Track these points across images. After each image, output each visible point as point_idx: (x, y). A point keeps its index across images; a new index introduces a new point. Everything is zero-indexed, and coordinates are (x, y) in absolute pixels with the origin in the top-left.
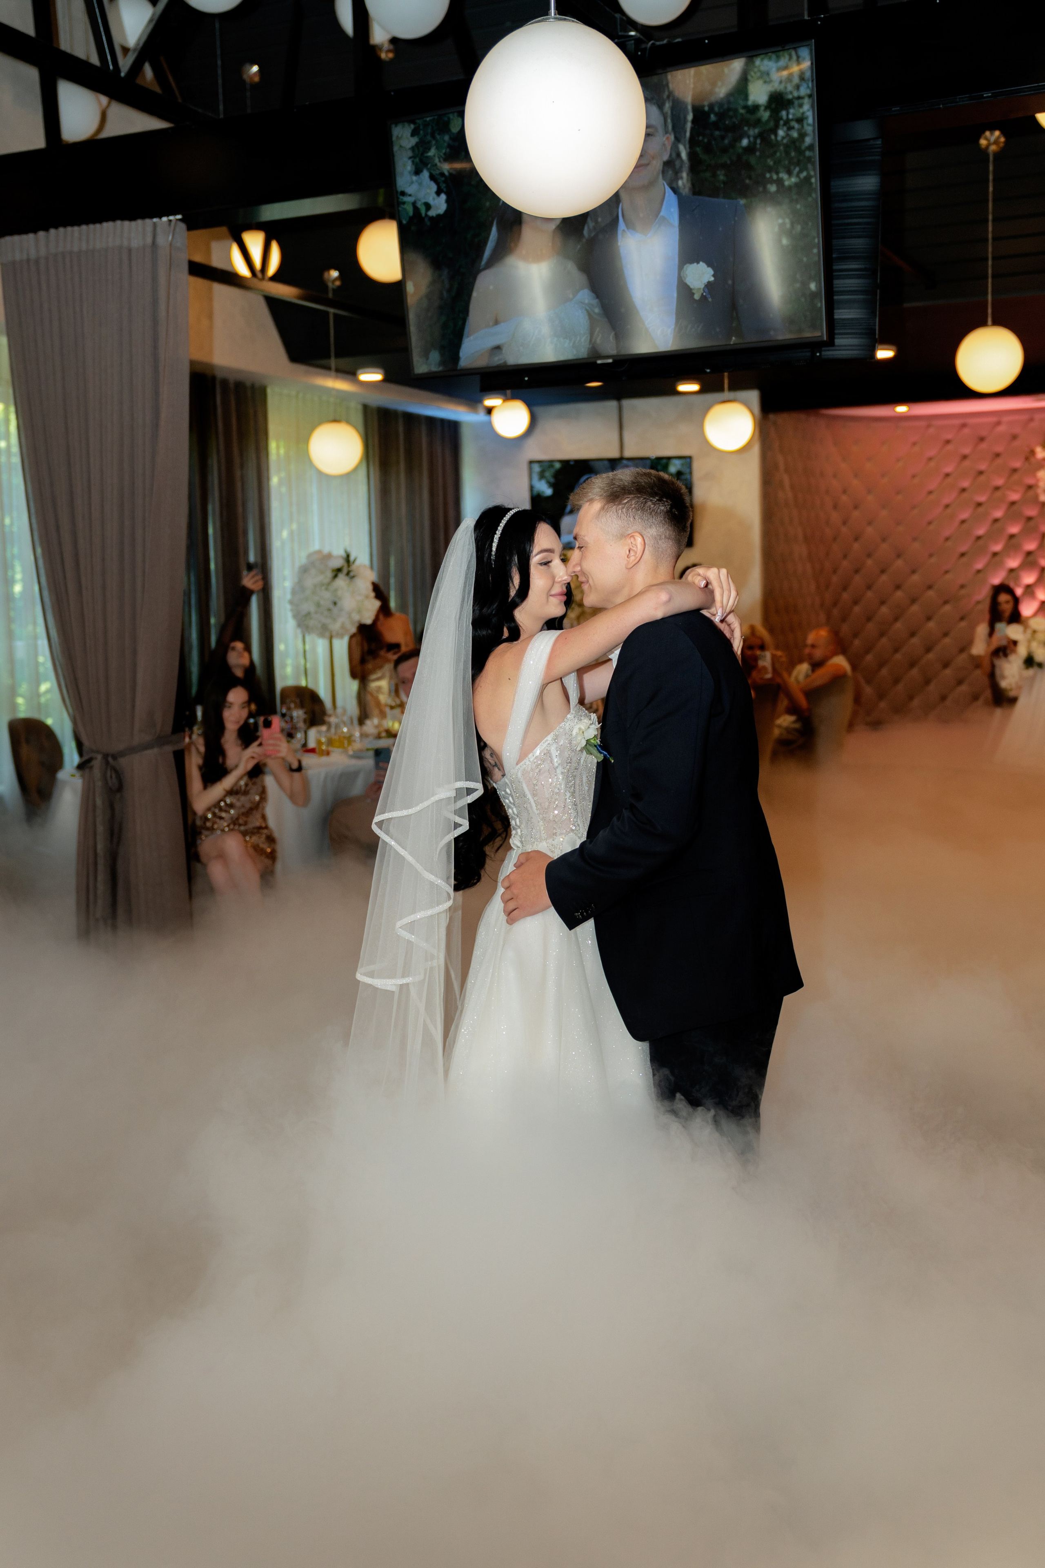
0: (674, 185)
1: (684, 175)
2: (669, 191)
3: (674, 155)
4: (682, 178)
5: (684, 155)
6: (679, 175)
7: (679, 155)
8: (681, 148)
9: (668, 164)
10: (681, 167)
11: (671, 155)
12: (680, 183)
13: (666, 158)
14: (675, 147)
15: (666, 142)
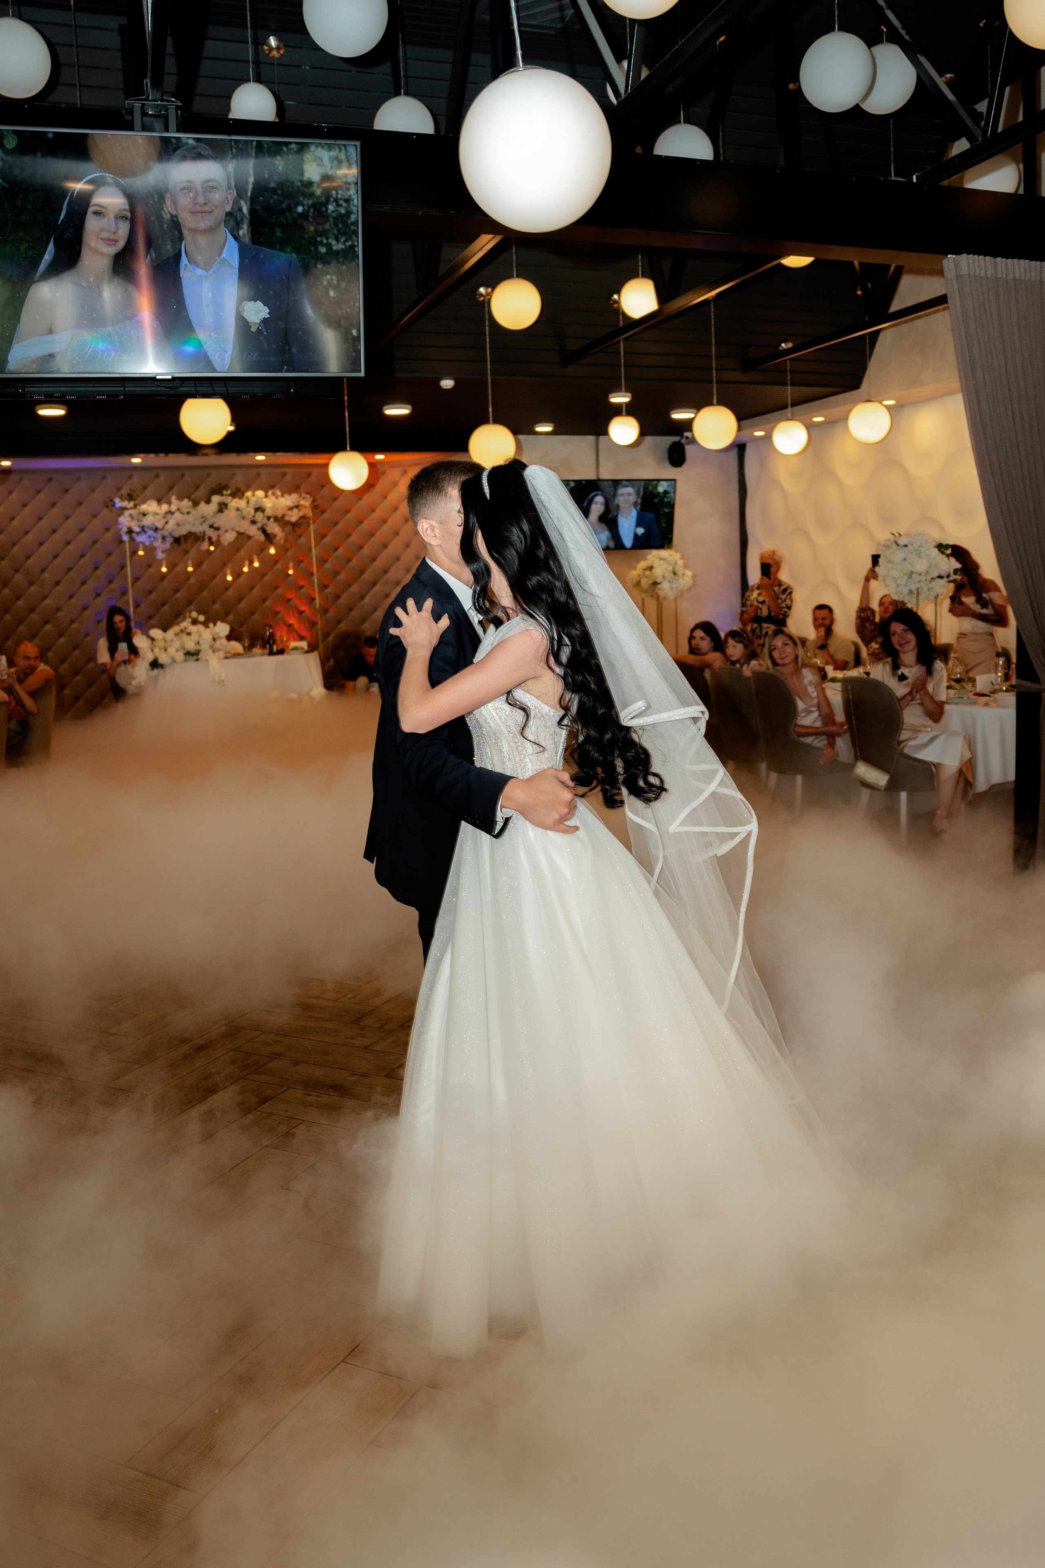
0: (236, 234)
1: (245, 226)
2: (229, 235)
3: (236, 209)
4: (243, 228)
5: (245, 210)
6: (241, 226)
7: (240, 209)
8: (243, 203)
9: (229, 214)
10: (242, 219)
11: (232, 208)
12: (241, 232)
13: (228, 209)
14: (236, 202)
15: (229, 196)
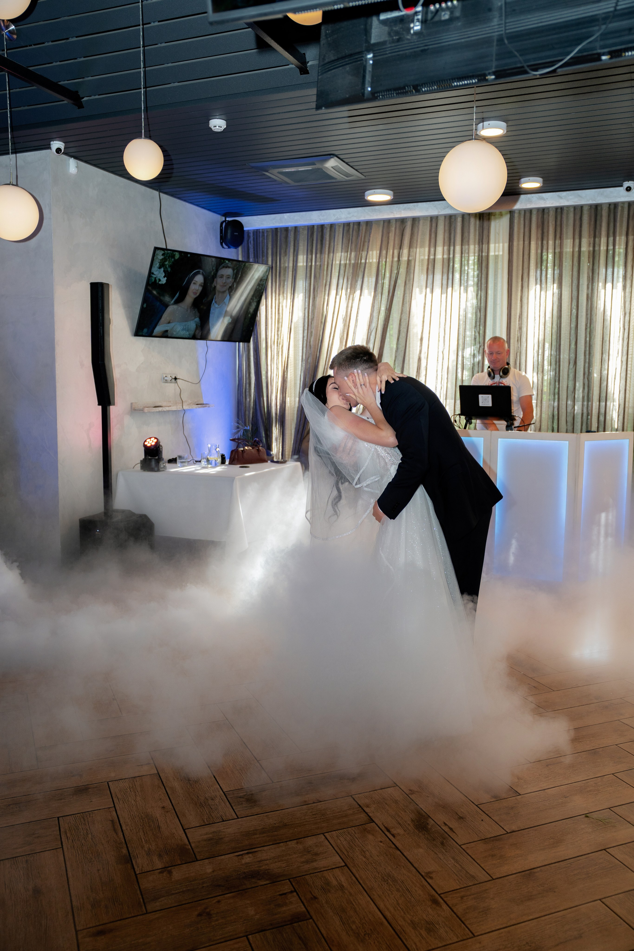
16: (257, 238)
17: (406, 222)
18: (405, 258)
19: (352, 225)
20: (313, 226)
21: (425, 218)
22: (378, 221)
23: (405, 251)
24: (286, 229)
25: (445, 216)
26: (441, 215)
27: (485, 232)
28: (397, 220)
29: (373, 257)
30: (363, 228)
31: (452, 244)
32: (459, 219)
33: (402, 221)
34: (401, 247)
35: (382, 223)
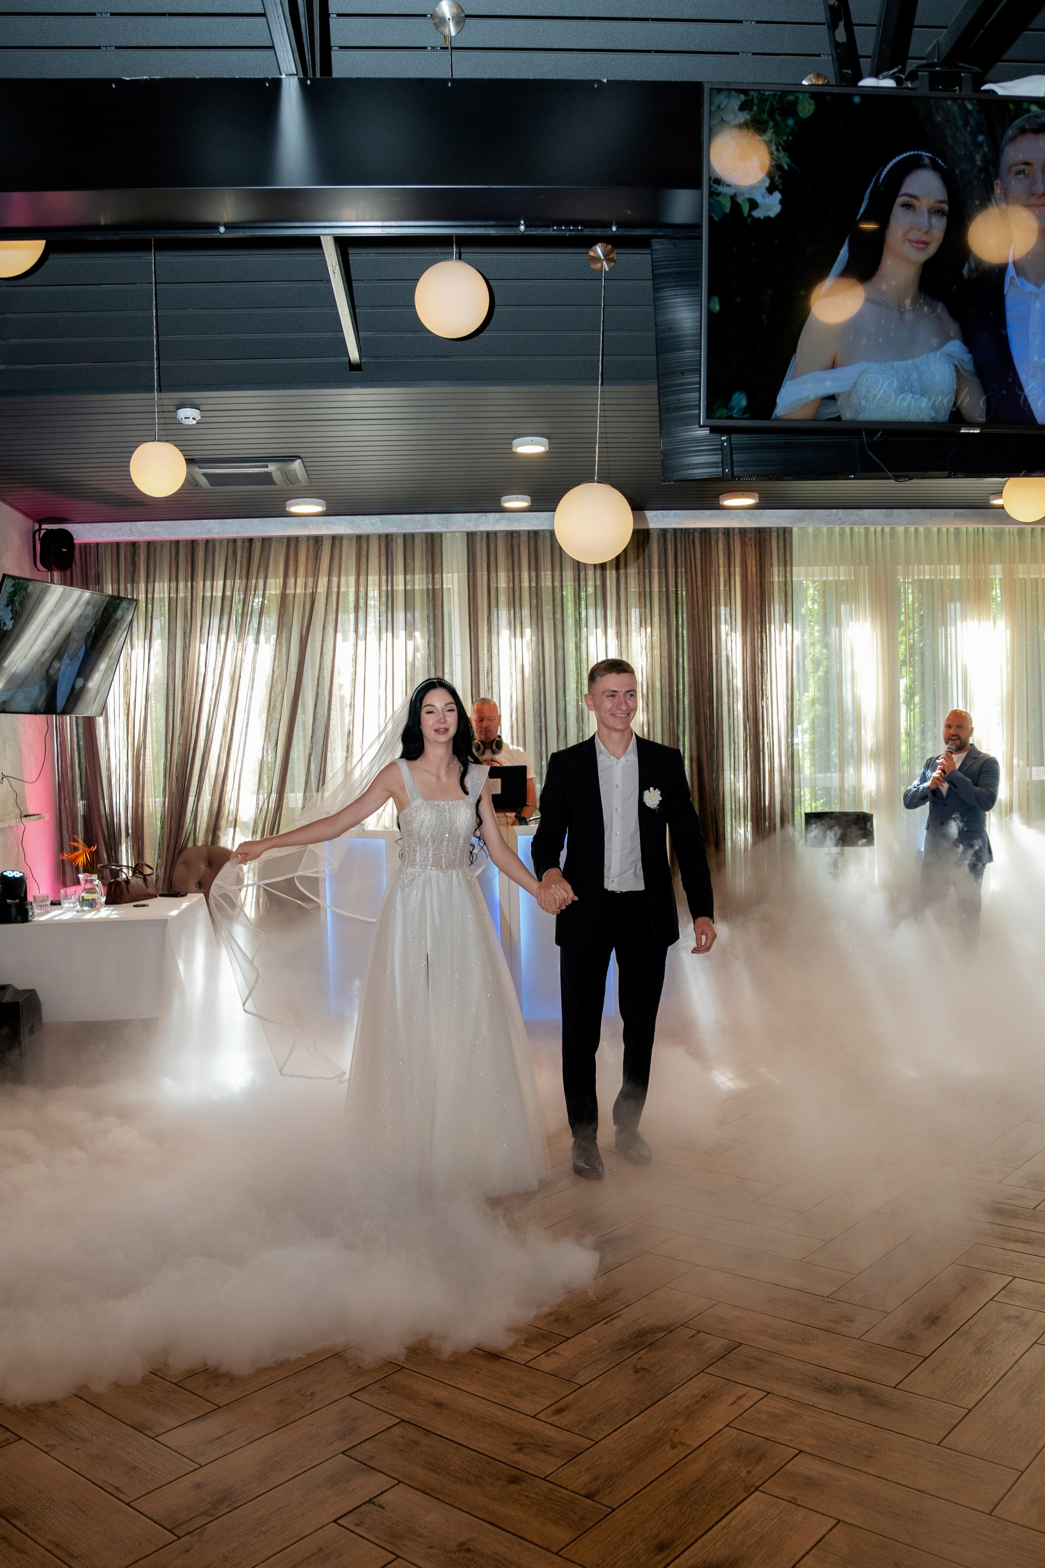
16: (86, 557)
17: (322, 540)
18: (322, 589)
19: (239, 544)
20: (177, 542)
21: (350, 537)
22: (280, 539)
23: (323, 581)
24: (134, 545)
25: (380, 536)
26: (373, 535)
27: (438, 559)
28: (308, 538)
29: (274, 587)
30: (257, 546)
31: (390, 573)
32: (400, 541)
33: (317, 540)
34: (316, 575)
35: (285, 541)
